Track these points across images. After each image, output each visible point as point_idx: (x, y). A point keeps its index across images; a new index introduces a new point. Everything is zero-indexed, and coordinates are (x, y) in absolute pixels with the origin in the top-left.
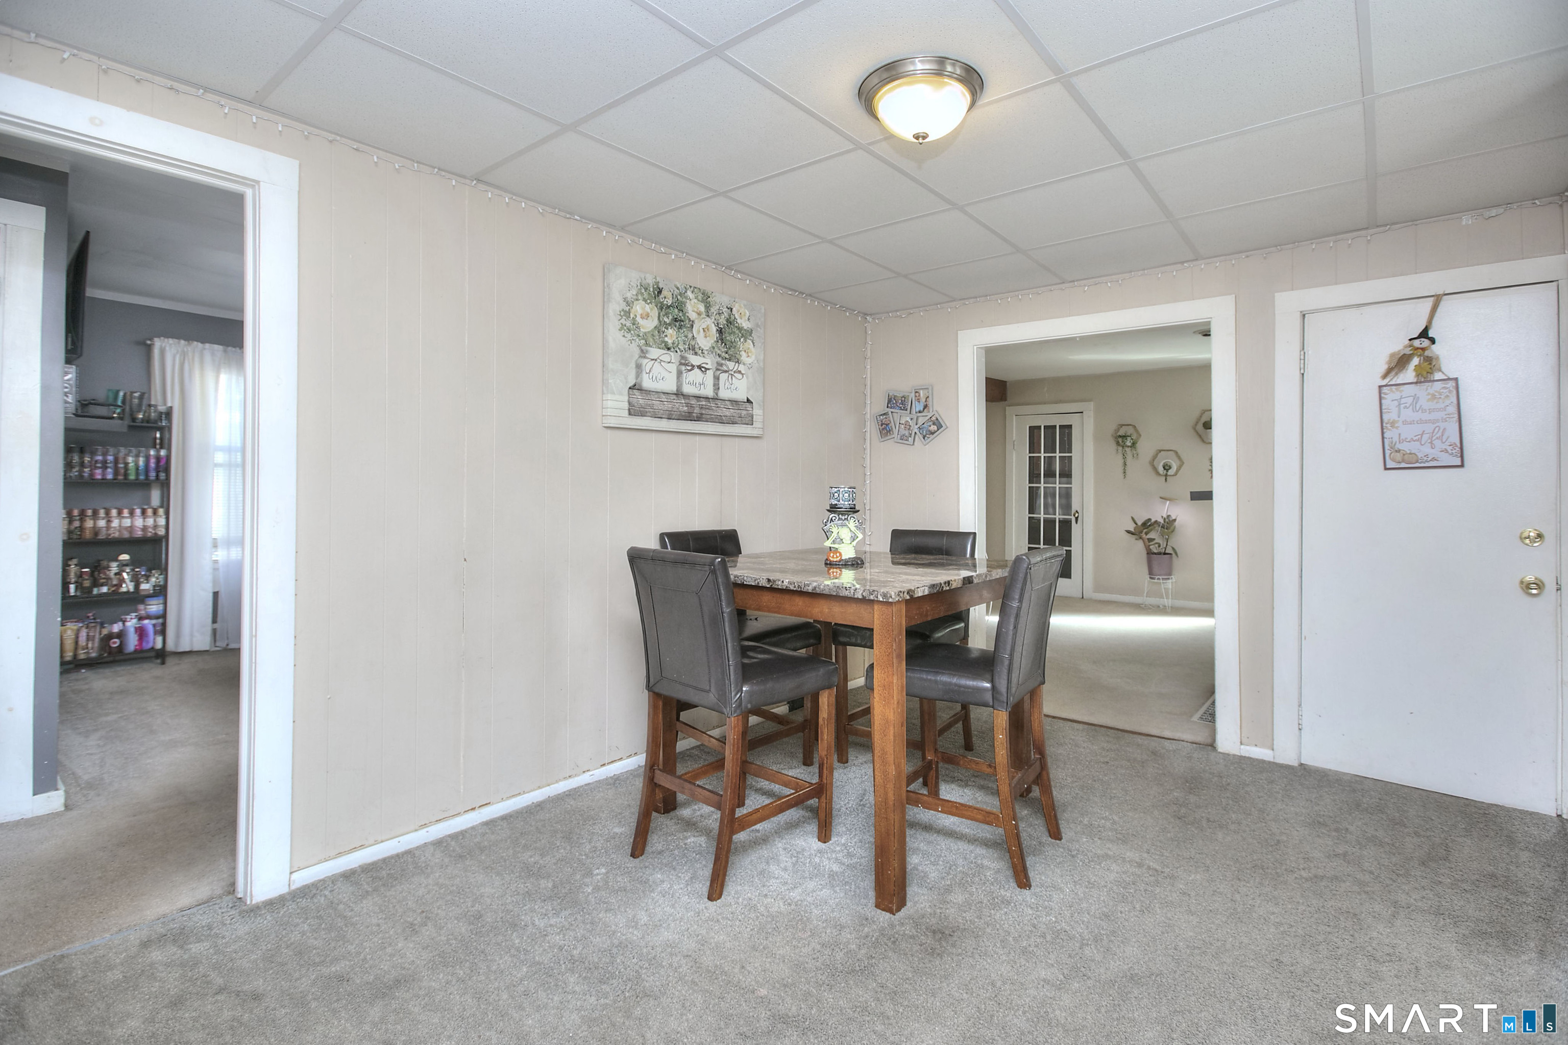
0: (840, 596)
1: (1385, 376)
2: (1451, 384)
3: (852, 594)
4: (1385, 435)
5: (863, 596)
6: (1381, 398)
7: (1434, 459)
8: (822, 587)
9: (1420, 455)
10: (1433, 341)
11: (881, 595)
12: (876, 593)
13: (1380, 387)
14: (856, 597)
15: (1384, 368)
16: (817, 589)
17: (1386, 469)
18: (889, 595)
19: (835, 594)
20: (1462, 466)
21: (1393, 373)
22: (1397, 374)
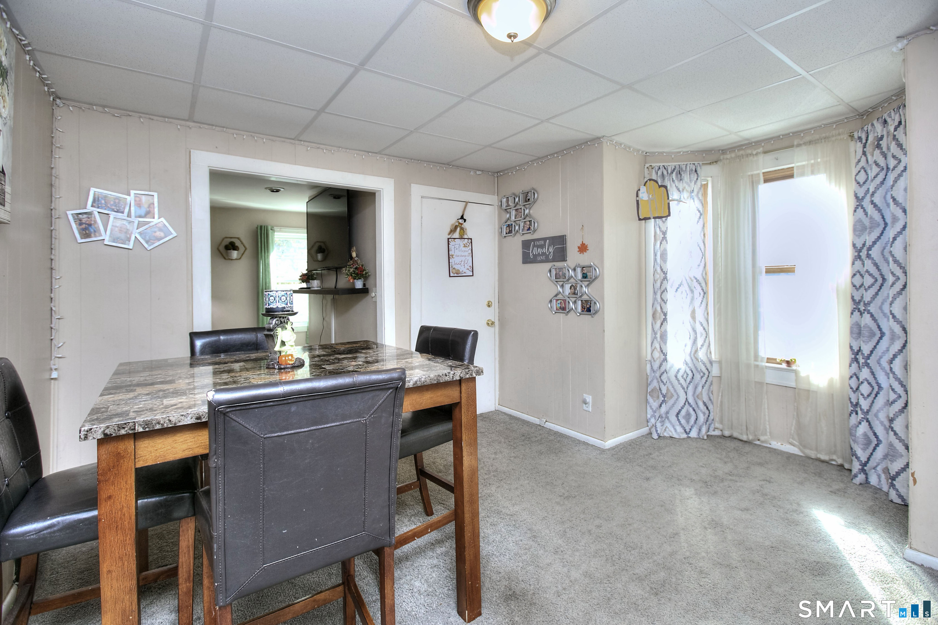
0: (440, 383)
1: (449, 234)
2: (470, 241)
3: (451, 378)
4: (450, 261)
5: (460, 377)
6: (449, 244)
7: (465, 273)
8: (423, 379)
9: (461, 271)
10: (465, 220)
11: (475, 372)
12: (471, 371)
13: (448, 239)
14: (455, 379)
15: (448, 230)
16: (418, 383)
17: (450, 276)
18: (480, 371)
19: (435, 382)
20: (473, 275)
21: (452, 233)
22: (453, 234)
